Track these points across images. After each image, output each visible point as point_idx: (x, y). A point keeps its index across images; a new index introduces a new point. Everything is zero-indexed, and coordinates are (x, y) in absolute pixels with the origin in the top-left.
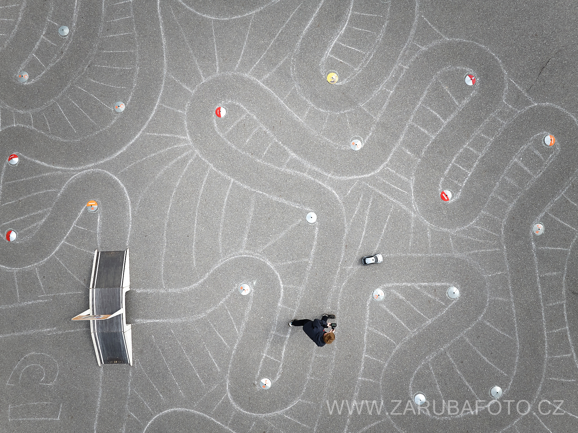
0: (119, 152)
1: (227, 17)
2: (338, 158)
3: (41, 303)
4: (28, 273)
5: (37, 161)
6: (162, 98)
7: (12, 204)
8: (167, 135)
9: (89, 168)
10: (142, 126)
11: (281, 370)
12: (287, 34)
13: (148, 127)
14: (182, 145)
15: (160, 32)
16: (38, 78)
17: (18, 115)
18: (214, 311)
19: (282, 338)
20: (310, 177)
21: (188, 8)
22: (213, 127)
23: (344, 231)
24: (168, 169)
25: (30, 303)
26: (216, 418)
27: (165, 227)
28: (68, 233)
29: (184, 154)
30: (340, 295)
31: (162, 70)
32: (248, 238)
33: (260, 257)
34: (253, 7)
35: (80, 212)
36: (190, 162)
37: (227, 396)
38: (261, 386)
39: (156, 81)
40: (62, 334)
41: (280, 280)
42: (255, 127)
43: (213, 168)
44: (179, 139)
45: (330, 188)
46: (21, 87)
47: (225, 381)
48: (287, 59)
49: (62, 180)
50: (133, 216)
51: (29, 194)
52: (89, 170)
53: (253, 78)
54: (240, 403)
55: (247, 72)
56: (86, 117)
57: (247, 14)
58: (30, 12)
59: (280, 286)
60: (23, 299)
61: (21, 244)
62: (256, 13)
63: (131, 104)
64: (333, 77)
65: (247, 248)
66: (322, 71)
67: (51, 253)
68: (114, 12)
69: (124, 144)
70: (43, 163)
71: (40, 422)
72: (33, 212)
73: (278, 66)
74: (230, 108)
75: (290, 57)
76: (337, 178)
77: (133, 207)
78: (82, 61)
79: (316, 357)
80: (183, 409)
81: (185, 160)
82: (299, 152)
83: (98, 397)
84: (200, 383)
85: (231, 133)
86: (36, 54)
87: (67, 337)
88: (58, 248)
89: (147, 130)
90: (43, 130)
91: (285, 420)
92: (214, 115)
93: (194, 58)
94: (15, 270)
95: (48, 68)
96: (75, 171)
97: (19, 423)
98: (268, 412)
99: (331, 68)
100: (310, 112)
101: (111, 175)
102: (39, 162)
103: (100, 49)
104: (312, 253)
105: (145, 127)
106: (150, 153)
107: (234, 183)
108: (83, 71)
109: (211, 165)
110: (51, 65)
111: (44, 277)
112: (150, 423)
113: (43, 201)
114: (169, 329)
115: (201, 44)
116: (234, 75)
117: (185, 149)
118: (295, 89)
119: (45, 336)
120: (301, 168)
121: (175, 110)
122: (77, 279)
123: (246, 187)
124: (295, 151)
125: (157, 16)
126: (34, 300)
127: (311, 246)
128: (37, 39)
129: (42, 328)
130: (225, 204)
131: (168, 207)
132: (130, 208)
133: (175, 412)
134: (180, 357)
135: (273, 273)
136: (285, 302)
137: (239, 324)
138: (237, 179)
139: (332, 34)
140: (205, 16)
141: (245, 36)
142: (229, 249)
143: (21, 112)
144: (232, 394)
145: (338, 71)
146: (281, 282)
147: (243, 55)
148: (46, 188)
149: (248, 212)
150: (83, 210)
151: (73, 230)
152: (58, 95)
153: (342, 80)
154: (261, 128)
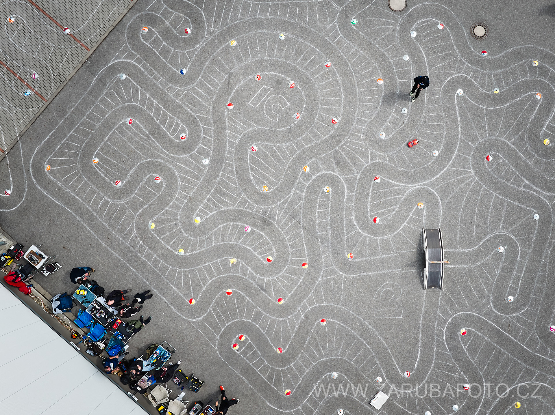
0: (435, 178)
1: (492, 107)
2: (549, 184)
3: (393, 256)
4: (386, 240)
5: (390, 181)
6: (458, 149)
7: (377, 203)
8: (461, 169)
9: (419, 185)
10: (447, 164)
11: (518, 292)
12: (523, 118)
13: (451, 165)
14: (469, 175)
15: (456, 113)
16: (391, 136)
17: (380, 156)
18: (484, 262)
19: (519, 276)
20: (534, 193)
21: (471, 101)
22: (485, 166)
23: (551, 222)
24: (461, 187)
25: (387, 256)
26: (485, 317)
27: (460, 218)
28: (408, 219)
29: (470, 180)
30: (549, 254)
31: (458, 134)
32: (503, 224)
33: (509, 234)
34: (505, 103)
35: (414, 208)
36: (473, 183)
37: (491, 305)
38: (508, 300)
39: (455, 140)
40: (404, 273)
41: (519, 246)
42: (507, 167)
43: (485, 187)
44: (467, 172)
45: (544, 199)
46: (381, 140)
47: (490, 298)
48: (523, 131)
49: (404, 191)
50: (443, 211)
51: (386, 198)
52: (419, 186)
53: (506, 141)
54: (497, 309)
55: (503, 137)
56: (417, 158)
57: (502, 106)
58: (386, 100)
59: (519, 249)
60: (383, 254)
61: (382, 225)
62: (507, 106)
63: (441, 152)
64: (547, 141)
65: (502, 229)
66: (541, 138)
67: (398, 229)
68: (432, 102)
69: (438, 174)
70: (394, 182)
71: (391, 319)
72: (388, 207)
73: (518, 135)
74: (494, 156)
75: (525, 130)
76: (548, 194)
77: (443, 206)
78: (414, 128)
79: (536, 286)
80: (468, 312)
81: (470, 183)
82: (529, 180)
83: (423, 306)
84: (477, 299)
85: (494, 169)
86: (389, 123)
87: (407, 274)
88: (402, 227)
89: (450, 166)
90: (393, 164)
91: (520, 318)
92: (486, 159)
93: (475, 129)
94: (379, 238)
95: (396, 131)
96: (411, 186)
97: (380, 319)
98: (511, 314)
99: (546, 137)
100: (535, 160)
101: (431, 189)
102: (391, 181)
103: (424, 122)
104: (535, 233)
105: (449, 164)
106: (452, 178)
107: (496, 195)
108: (415, 133)
109: (484, 186)
110: (398, 129)
111: (394, 242)
112: (450, 319)
113: (394, 202)
114: (461, 270)
115: (478, 121)
116: (496, 139)
117: (470, 177)
118: (527, 147)
119: (394, 273)
120: (531, 189)
121: (465, 156)
122: (412, 244)
123: (502, 198)
124: (527, 180)
125: (455, 105)
126: (389, 254)
127: (535, 229)
128: (390, 115)
129: (393, 269)
130: (491, 206)
131: (461, 207)
132: (441, 207)
133: (463, 314)
134: (467, 285)
135: (516, 242)
136: (521, 258)
137: (497, 268)
138: (497, 193)
139: (546, 118)
140: (480, 106)
141: (501, 118)
142: (493, 230)
143: (381, 154)
144: (493, 305)
145: (549, 138)
146: (519, 247)
147: (501, 128)
148: (395, 195)
149: (503, 211)
150: (416, 207)
151: (410, 218)
152: (402, 145)
153: (551, 143)
154: (510, 167)
